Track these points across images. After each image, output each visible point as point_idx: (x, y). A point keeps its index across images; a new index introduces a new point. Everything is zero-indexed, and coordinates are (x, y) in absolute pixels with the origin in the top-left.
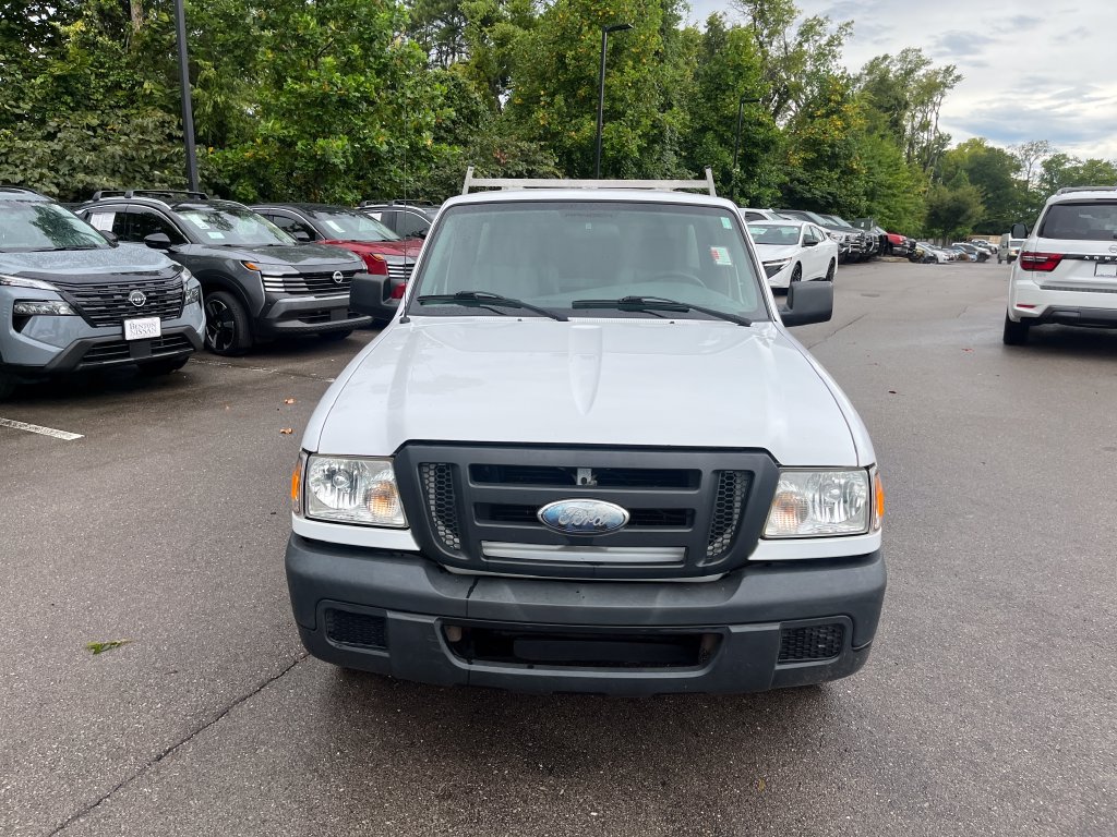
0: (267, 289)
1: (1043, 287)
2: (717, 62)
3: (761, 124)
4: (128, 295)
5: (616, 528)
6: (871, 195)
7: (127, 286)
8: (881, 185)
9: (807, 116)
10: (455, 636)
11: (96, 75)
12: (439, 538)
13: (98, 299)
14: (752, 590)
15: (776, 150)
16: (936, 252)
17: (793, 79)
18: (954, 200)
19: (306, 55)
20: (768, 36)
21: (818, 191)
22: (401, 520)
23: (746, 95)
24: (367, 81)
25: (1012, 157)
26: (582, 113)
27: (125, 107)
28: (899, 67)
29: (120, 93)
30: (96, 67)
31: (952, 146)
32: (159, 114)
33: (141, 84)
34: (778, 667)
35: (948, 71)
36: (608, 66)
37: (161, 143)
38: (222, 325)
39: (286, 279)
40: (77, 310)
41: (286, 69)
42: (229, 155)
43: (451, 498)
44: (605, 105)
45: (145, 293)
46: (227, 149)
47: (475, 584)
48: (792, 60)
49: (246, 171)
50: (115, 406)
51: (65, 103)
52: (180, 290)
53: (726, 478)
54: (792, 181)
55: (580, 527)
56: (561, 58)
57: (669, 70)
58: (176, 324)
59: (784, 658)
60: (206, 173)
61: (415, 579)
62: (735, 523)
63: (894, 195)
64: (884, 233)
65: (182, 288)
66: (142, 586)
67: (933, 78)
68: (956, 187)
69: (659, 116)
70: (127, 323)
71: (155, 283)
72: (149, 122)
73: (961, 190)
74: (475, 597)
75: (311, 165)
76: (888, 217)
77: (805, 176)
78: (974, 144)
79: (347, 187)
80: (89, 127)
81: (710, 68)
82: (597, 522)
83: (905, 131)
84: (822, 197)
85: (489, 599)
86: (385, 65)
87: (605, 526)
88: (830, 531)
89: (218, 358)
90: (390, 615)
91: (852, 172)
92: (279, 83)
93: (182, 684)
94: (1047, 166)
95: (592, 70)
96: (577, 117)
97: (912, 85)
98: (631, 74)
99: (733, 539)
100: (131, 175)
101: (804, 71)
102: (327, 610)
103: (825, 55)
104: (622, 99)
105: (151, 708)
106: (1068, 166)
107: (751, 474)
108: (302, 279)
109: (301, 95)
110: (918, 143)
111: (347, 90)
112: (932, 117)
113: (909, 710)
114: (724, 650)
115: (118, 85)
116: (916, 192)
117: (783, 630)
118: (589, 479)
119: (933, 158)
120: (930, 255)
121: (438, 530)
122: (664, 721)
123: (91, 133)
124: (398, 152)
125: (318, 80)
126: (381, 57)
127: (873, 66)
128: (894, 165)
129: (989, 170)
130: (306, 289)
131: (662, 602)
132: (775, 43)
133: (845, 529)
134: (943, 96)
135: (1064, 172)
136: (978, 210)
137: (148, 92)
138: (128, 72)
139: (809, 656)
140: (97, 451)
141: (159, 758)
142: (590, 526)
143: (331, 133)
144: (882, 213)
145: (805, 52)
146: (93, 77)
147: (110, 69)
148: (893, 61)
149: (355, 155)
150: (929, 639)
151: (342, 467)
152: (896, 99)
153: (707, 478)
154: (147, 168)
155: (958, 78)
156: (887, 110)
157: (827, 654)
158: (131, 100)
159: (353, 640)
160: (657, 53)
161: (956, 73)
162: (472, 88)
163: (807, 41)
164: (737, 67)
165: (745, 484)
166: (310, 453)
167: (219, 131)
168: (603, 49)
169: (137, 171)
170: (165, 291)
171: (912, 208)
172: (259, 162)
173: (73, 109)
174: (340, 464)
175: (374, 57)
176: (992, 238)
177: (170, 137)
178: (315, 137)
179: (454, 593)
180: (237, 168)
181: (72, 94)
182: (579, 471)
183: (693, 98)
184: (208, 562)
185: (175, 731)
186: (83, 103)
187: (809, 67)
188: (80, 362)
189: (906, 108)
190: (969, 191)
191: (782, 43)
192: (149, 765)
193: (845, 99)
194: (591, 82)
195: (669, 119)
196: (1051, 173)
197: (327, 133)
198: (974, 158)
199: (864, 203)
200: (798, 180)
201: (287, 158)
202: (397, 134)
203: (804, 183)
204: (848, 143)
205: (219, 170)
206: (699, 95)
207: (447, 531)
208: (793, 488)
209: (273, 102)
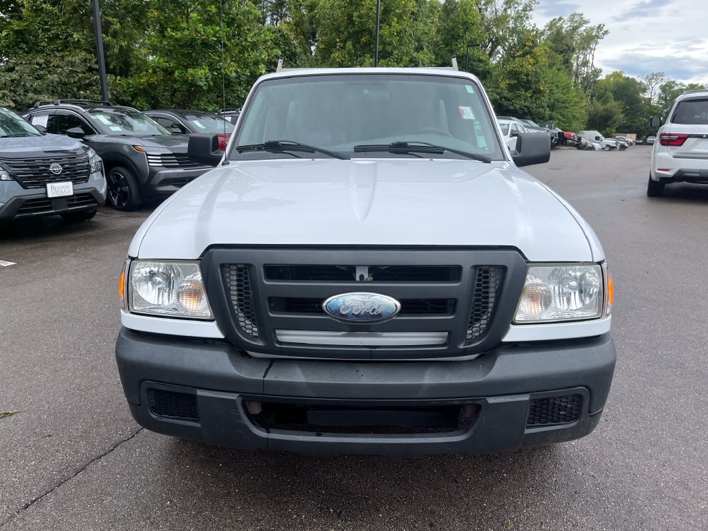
0: (151, 164)
1: (675, 157)
2: (452, 20)
3: (481, 61)
4: (49, 166)
5: (390, 316)
6: (552, 107)
7: (49, 160)
8: (558, 101)
9: (510, 55)
10: (256, 409)
11: (43, 30)
12: (240, 328)
13: (28, 169)
14: (506, 367)
15: (491, 78)
16: (594, 144)
17: (501, 33)
18: (605, 110)
19: (180, 13)
20: (484, 5)
21: (518, 104)
22: (208, 313)
23: (471, 41)
24: (222, 30)
25: (641, 84)
26: (364, 53)
27: (62, 51)
28: (569, 24)
29: (59, 42)
30: (42, 24)
31: (602, 77)
32: (83, 54)
33: (72, 36)
34: (527, 431)
35: (600, 28)
36: (381, 22)
37: (84, 73)
38: (121, 189)
39: (163, 157)
40: (13, 177)
41: (167, 23)
42: (131, 81)
43: (249, 293)
44: (379, 47)
45: (62, 165)
46: (129, 77)
47: (270, 366)
48: (500, 21)
49: (142, 92)
50: (42, 244)
51: (22, 48)
52: (87, 163)
53: (482, 272)
54: (501, 98)
55: (358, 316)
56: (350, 17)
57: (421, 26)
58: (84, 187)
59: (531, 424)
60: (115, 92)
61: (220, 363)
62: (490, 310)
63: (567, 108)
64: (561, 131)
65: (88, 161)
66: (37, 369)
67: (590, 33)
68: (605, 102)
69: (415, 54)
70: (49, 185)
71: (68, 158)
72: (77, 59)
73: (609, 104)
74: (270, 377)
75: (184, 87)
76: (562, 122)
77: (509, 95)
78: (616, 75)
79: (209, 102)
80: (38, 64)
81: (447, 25)
82: (373, 312)
83: (572, 67)
84: (520, 108)
85: (281, 379)
86: (233, 19)
87: (380, 315)
88: (567, 316)
89: (119, 212)
90: (200, 393)
91: (540, 92)
92: (162, 31)
93: (54, 445)
94: (663, 88)
95: (371, 25)
96: (360, 56)
97: (577, 37)
98: (396, 26)
99: (489, 325)
100: (64, 94)
101: (508, 28)
102: (149, 390)
103: (521, 17)
104: (390, 44)
105: (27, 465)
106: (676, 88)
107: (504, 269)
108: (174, 157)
109: (177, 40)
110: (581, 74)
111: (208, 36)
112: (589, 57)
113: (621, 457)
114: (482, 417)
115: (57, 37)
116: (581, 106)
117: (531, 400)
118: (366, 276)
119: (590, 83)
120: (590, 146)
121: (239, 321)
122: (429, 469)
123: (38, 67)
124: (243, 78)
125: (188, 29)
126: (229, 14)
127: (552, 25)
128: (566, 89)
129: (626, 91)
130: (177, 164)
131: (429, 378)
132: (489, 9)
133: (579, 315)
134: (596, 44)
135: (673, 92)
136: (620, 117)
137: (76, 40)
138: (63, 27)
139: (552, 421)
140: (23, 274)
141: (27, 506)
142: (367, 315)
143: (197, 65)
144: (559, 120)
145: (509, 16)
146: (40, 31)
147: (51, 25)
148: (564, 21)
149: (214, 79)
150: (628, 400)
151: (161, 270)
152: (567, 45)
153: (467, 271)
154: (75, 89)
155: (606, 32)
156: (562, 53)
157: (567, 419)
158: (66, 46)
159: (172, 414)
160: (413, 13)
161: (605, 29)
162: (292, 37)
163: (510, 7)
164: (465, 23)
165: (499, 277)
166: (133, 259)
167: (124, 66)
168: (377, 10)
169: (69, 92)
170: (75, 164)
171: (578, 115)
172: (150, 85)
173: (27, 53)
174: (159, 267)
175: (225, 14)
176: (628, 135)
177: (91, 70)
178: (186, 68)
179: (252, 373)
180: (136, 90)
181: (26, 43)
182: (357, 268)
183: (436, 44)
184: (88, 351)
185: (42, 484)
186: (34, 49)
187: (511, 25)
188: (17, 213)
189: (573, 51)
190: (613, 104)
191: (494, 9)
192: (18, 512)
193: (535, 45)
194: (370, 33)
195: (422, 56)
196: (665, 93)
197: (195, 65)
198: (617, 84)
199: (548, 112)
200: (505, 98)
201: (169, 82)
202: (242, 66)
203: (509, 100)
204: (536, 73)
205: (124, 91)
206: (441, 42)
207: (247, 322)
208: (539, 281)
209: (158, 45)
